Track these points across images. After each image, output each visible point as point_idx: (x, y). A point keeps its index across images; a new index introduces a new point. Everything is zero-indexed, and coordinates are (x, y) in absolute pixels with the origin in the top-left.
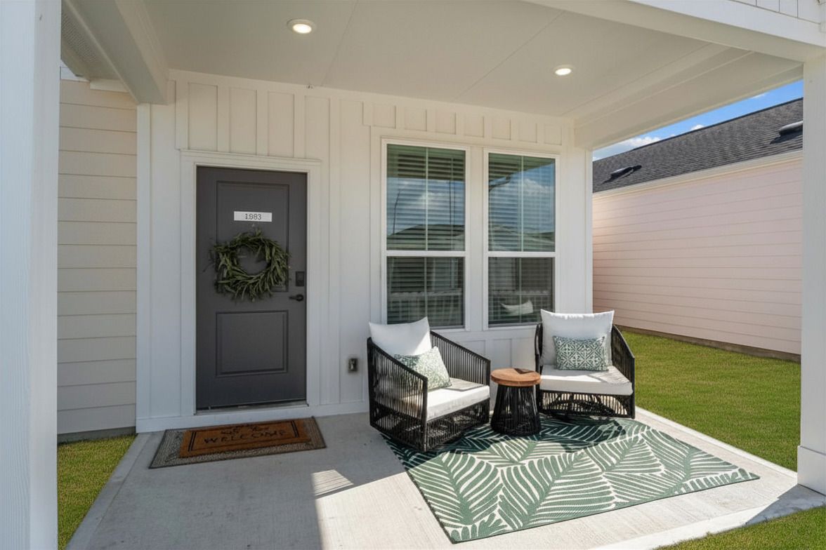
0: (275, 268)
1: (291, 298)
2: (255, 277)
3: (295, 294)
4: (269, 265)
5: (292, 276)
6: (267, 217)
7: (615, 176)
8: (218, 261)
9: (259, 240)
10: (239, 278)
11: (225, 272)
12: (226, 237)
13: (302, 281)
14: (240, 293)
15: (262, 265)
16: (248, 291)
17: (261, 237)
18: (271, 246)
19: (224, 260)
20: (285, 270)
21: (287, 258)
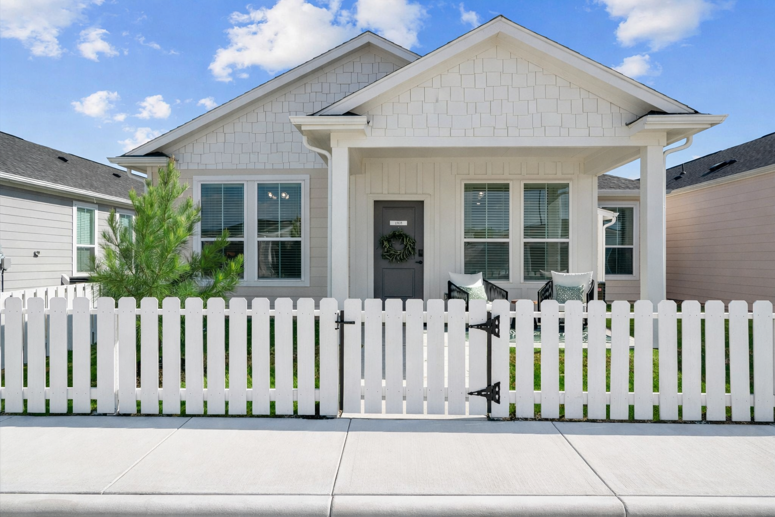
0: (408, 248)
1: (416, 262)
2: (399, 252)
3: (418, 261)
4: (406, 246)
5: (417, 251)
6: (405, 223)
7: (713, 170)
8: (383, 244)
9: (400, 234)
10: (392, 252)
11: (386, 249)
12: (387, 233)
13: (421, 254)
14: (392, 259)
15: (402, 246)
16: (396, 258)
17: (402, 233)
18: (407, 237)
19: (386, 243)
20: (413, 249)
21: (414, 243)
